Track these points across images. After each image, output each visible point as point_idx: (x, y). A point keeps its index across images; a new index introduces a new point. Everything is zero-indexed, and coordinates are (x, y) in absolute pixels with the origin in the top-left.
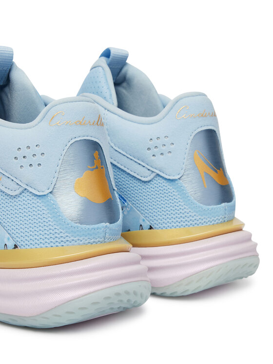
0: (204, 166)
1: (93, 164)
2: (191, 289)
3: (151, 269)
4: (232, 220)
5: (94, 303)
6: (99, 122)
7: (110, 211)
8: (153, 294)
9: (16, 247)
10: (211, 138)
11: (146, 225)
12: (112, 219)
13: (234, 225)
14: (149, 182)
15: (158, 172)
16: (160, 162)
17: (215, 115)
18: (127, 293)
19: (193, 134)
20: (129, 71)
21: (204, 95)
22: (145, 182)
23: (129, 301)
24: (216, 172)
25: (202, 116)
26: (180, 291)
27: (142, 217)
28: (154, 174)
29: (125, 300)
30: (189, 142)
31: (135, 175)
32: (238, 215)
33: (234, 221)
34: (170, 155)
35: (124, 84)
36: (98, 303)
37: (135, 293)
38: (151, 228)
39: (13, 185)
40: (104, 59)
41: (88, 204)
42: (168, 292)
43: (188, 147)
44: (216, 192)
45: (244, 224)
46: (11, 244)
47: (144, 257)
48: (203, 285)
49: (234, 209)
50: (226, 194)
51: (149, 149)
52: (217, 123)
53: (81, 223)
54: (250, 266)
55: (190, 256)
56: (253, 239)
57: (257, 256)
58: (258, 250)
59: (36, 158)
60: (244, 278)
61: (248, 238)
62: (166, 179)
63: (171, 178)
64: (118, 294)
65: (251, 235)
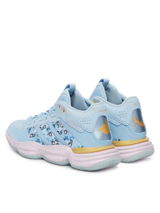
0: (136, 121)
1: (105, 123)
2: (133, 160)
3: (121, 153)
4: (145, 137)
5: (106, 163)
6: (106, 110)
7: (109, 136)
8: (121, 162)
9: (82, 147)
10: (138, 111)
11: (118, 139)
12: (110, 139)
13: (146, 139)
14: (119, 126)
15: (121, 123)
16: (122, 119)
17: (140, 104)
18: (115, 160)
19: (133, 111)
20: (109, 86)
21: (136, 97)
22: (117, 126)
23: (115, 163)
24: (140, 122)
25: (136, 104)
26: (129, 160)
27: (116, 137)
28: (120, 123)
29: (114, 162)
30: (132, 113)
31: (114, 123)
32: (147, 135)
33: (146, 138)
34: (125, 117)
35: (107, 90)
36: (107, 163)
37: (117, 161)
38: (119, 140)
39: (81, 129)
40: (101, 83)
41: (103, 134)
42: (125, 161)
43: (131, 114)
44: (140, 129)
45: (149, 139)
46: (81, 146)
47: (119, 150)
48: (136, 159)
49: (146, 134)
50: (143, 129)
51: (119, 115)
52: (140, 106)
53: (102, 140)
54: (151, 152)
55: (132, 149)
56: (152, 144)
57: (154, 149)
58: (154, 147)
59: (88, 121)
60: (149, 157)
61: (151, 143)
62: (124, 125)
63: (126, 125)
64: (113, 161)
65: (151, 142)
